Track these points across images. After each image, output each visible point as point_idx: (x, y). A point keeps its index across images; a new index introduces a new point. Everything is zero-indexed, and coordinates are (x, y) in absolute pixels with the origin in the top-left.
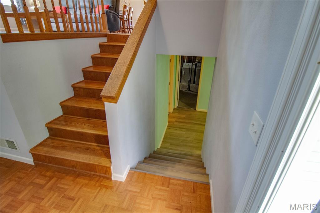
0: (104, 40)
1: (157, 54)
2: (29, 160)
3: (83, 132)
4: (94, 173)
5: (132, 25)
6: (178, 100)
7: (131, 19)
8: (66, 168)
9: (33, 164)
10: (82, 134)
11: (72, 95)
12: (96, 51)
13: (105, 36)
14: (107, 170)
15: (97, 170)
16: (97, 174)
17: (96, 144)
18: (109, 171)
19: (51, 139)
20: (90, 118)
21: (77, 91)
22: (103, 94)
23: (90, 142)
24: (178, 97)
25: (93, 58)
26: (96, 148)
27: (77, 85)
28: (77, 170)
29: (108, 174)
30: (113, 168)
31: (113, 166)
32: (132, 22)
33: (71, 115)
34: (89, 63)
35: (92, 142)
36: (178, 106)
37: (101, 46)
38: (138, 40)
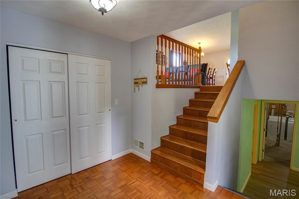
0: (198, 90)
1: (243, 99)
2: (148, 158)
3: (183, 146)
4: (190, 177)
5: (214, 81)
6: (264, 152)
7: (215, 77)
8: (170, 168)
9: (150, 161)
10: (182, 147)
11: (175, 123)
12: (193, 97)
13: (199, 87)
14: (201, 177)
15: (193, 175)
16: (192, 178)
17: (192, 158)
18: (202, 178)
19: (161, 148)
20: (187, 139)
21: (179, 121)
22: (209, 115)
23: (187, 155)
24: (264, 149)
25: (191, 101)
26: (191, 160)
27: (180, 117)
28: (178, 172)
29: (201, 180)
30: (206, 176)
31: (206, 174)
32: (214, 79)
33: (174, 136)
34: (187, 105)
35: (188, 156)
36: (263, 159)
37: (196, 94)
38: (232, 86)
